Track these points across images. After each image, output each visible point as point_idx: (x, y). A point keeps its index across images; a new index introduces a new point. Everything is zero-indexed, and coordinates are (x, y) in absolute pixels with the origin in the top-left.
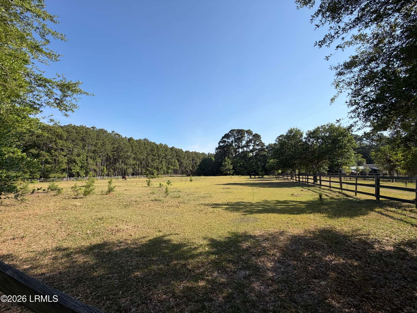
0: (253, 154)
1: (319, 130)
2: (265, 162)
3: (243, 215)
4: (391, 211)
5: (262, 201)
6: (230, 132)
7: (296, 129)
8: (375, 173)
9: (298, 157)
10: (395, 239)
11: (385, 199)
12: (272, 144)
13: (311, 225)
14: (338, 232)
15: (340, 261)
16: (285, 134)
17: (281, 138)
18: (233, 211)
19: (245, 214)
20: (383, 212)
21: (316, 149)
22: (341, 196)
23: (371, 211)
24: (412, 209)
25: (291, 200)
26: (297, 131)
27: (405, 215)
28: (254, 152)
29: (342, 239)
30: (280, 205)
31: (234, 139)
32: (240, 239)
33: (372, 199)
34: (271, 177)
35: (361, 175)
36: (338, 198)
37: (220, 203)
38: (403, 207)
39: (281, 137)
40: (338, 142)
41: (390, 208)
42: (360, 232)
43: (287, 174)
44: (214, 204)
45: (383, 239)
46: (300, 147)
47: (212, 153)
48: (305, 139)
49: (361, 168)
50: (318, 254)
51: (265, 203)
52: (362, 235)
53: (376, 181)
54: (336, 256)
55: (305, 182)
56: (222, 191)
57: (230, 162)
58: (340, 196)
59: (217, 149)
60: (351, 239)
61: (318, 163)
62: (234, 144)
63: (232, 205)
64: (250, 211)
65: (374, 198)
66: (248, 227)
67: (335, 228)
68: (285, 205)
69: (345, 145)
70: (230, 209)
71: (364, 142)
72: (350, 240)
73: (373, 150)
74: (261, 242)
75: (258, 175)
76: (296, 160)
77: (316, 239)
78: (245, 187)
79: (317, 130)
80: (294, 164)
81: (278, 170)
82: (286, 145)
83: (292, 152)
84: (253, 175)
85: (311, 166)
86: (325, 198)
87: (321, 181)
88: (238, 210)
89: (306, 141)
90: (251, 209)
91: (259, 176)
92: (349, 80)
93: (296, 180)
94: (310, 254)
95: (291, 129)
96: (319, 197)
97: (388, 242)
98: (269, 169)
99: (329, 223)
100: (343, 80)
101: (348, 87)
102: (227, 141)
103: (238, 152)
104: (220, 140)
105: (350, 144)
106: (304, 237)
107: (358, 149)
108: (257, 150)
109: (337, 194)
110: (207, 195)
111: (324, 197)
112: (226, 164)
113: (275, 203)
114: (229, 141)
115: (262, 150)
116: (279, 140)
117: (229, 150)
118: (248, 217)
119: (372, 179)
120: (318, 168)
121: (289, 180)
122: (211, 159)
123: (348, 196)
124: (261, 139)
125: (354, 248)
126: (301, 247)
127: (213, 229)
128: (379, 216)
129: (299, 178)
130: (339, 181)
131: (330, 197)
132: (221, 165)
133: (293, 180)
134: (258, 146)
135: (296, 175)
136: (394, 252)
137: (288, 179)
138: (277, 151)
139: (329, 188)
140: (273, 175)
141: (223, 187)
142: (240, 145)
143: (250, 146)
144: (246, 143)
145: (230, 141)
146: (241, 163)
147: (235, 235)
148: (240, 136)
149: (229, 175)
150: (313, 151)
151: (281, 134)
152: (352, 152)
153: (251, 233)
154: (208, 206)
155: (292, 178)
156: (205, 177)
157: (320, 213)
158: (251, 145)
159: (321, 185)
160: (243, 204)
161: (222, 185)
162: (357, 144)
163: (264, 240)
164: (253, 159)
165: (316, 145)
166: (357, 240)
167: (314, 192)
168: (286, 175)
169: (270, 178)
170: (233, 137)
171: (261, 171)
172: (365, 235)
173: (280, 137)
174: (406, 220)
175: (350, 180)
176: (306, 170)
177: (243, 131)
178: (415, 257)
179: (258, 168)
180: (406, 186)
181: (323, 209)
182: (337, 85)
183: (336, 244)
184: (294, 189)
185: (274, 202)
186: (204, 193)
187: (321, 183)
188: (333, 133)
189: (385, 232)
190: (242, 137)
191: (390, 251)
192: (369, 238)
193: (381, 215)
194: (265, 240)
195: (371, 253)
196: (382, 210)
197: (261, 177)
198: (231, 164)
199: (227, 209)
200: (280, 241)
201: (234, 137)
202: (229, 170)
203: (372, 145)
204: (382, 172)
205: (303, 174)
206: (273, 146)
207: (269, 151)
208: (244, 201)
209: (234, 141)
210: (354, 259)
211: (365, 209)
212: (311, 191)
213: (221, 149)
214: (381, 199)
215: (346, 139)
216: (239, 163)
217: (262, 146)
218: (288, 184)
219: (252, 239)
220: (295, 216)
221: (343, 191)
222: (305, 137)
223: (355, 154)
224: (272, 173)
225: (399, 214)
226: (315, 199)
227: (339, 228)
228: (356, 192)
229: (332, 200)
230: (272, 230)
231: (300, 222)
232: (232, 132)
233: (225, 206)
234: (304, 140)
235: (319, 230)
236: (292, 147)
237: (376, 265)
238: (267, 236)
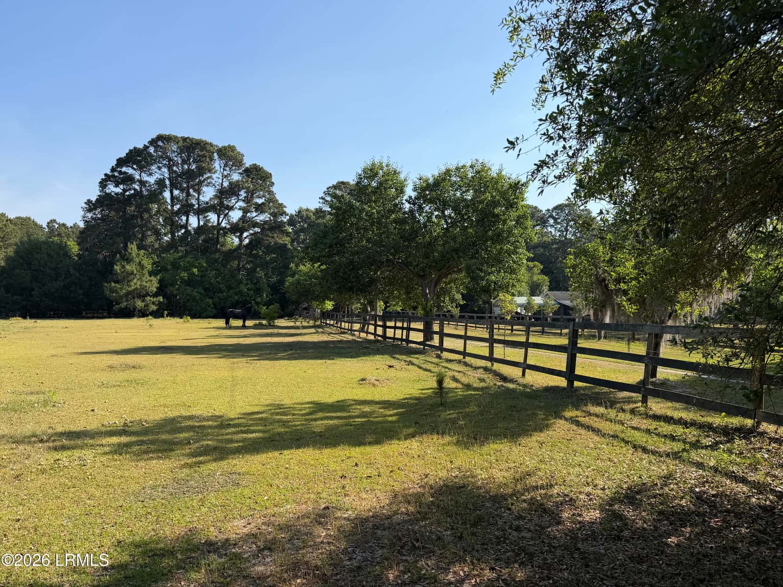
0: (241, 240)
1: (449, 180)
2: (283, 270)
3: (186, 465)
4: (597, 416)
5: (262, 409)
6: (153, 142)
7: (387, 166)
8: (565, 315)
9: (388, 261)
10: (603, 489)
11: (585, 384)
12: (307, 210)
13: (411, 475)
14: (479, 488)
15: (484, 576)
16: (351, 179)
17: (338, 192)
18: (146, 457)
19: (196, 463)
20: (580, 419)
21: (436, 239)
22: (490, 380)
23: (556, 418)
24: (635, 405)
25: (356, 398)
26: (388, 175)
27: (623, 424)
28: (245, 234)
29: (491, 508)
30: (322, 419)
31: (167, 175)
32: (167, 562)
33: (557, 384)
34: (298, 324)
35: (536, 319)
36: (482, 385)
37: (92, 425)
38: (619, 402)
39: (340, 189)
40: (494, 222)
41: (594, 408)
42: (532, 481)
43: (351, 314)
44: (61, 434)
45: (580, 493)
46: (395, 228)
47: (70, 224)
48: (409, 203)
49: (538, 300)
50: (426, 565)
51: (272, 414)
52: (537, 487)
53: (571, 335)
54: (473, 564)
55: (402, 340)
56: (105, 377)
57: (148, 264)
58: (488, 380)
59: (91, 206)
60: (512, 504)
61: (437, 283)
62: (167, 195)
63: (146, 431)
64: (215, 448)
65: (562, 382)
66: (204, 510)
67: (473, 477)
68: (337, 418)
69: (510, 232)
70: (135, 448)
71: (549, 229)
72: (510, 506)
73: (572, 250)
74: (247, 560)
75: (256, 315)
76: (380, 268)
77: (424, 518)
78: (204, 361)
79: (444, 180)
80: (373, 282)
81: (323, 302)
82: (355, 216)
83: (369, 240)
84: (236, 317)
85: (419, 291)
86: (450, 386)
87: (442, 335)
88: (165, 450)
89: (411, 211)
90: (221, 441)
91: (257, 322)
92: (544, 21)
93: (375, 334)
94: (404, 573)
95: (373, 164)
96: (435, 385)
97: (591, 500)
98: (294, 298)
99: (458, 462)
100: (531, 18)
101: (541, 45)
102: (137, 177)
103: (182, 227)
104: (108, 172)
105: (522, 231)
106: (389, 517)
107: (536, 247)
108: (255, 225)
109: (480, 374)
110: (29, 398)
111: (449, 384)
112: (132, 273)
113: (307, 411)
114: (145, 178)
115: (275, 227)
116: (334, 196)
117: (146, 216)
118: (206, 473)
119: (559, 331)
120: (438, 296)
121: (354, 335)
122: (63, 249)
123: (504, 379)
124: (274, 189)
125: (518, 529)
126: (380, 552)
127: (44, 540)
128: (571, 432)
129: (385, 327)
130: (487, 336)
131: (463, 384)
132: (106, 271)
133: (367, 333)
134: (262, 212)
135: (375, 318)
136: (601, 523)
137: (351, 330)
138: (325, 235)
139: (460, 357)
140: (305, 318)
141: (110, 363)
142: (194, 202)
143: (231, 208)
144: (216, 196)
145: (152, 180)
146: (195, 270)
147: (144, 553)
148: (194, 167)
149: (143, 314)
150: (429, 244)
151: (340, 180)
152: (524, 254)
153: (213, 534)
154: (30, 442)
155: (364, 326)
156: (29, 322)
157: (438, 434)
158: (237, 205)
159: (441, 348)
160: (190, 423)
161: (104, 356)
162: (534, 233)
163: (261, 550)
164: (239, 258)
165: (438, 225)
166: (525, 505)
167: (422, 372)
168: (346, 319)
169: (297, 328)
170: (165, 165)
171: (268, 304)
172: (542, 487)
173: (335, 187)
174: (623, 435)
175: (511, 335)
176: (404, 304)
177: (208, 147)
178: (639, 529)
179: (258, 291)
180: (629, 348)
181: (446, 421)
182: (515, 29)
183: (475, 524)
184: (369, 364)
185: (305, 409)
186: (21, 388)
187: (441, 342)
188: (485, 192)
189: (584, 471)
190: (201, 171)
191: (593, 523)
192: (552, 496)
193: (576, 428)
194: (263, 549)
195: (555, 538)
196: (578, 413)
197: (264, 322)
198: (151, 274)
199: (120, 449)
200: (316, 546)
201: (170, 168)
202: (144, 296)
203: (566, 238)
204: (580, 314)
205: (396, 316)
206: (313, 217)
207: (296, 232)
208: (194, 413)
209: (167, 182)
210: (516, 561)
211: (544, 414)
212: (416, 368)
213: (110, 207)
214: (577, 384)
215: (514, 214)
216: (186, 269)
217: (274, 215)
218: (351, 348)
219: (213, 557)
220: (368, 449)
221: (495, 364)
222: (410, 197)
223: (529, 260)
224: (305, 309)
225: (611, 422)
226: (424, 392)
227: (483, 476)
228: (525, 367)
229: (470, 392)
230: (289, 510)
231: (382, 470)
232: (160, 143)
233: (115, 440)
234: (407, 206)
235: (431, 487)
236: (372, 224)
237: (564, 570)
238: (270, 533)
